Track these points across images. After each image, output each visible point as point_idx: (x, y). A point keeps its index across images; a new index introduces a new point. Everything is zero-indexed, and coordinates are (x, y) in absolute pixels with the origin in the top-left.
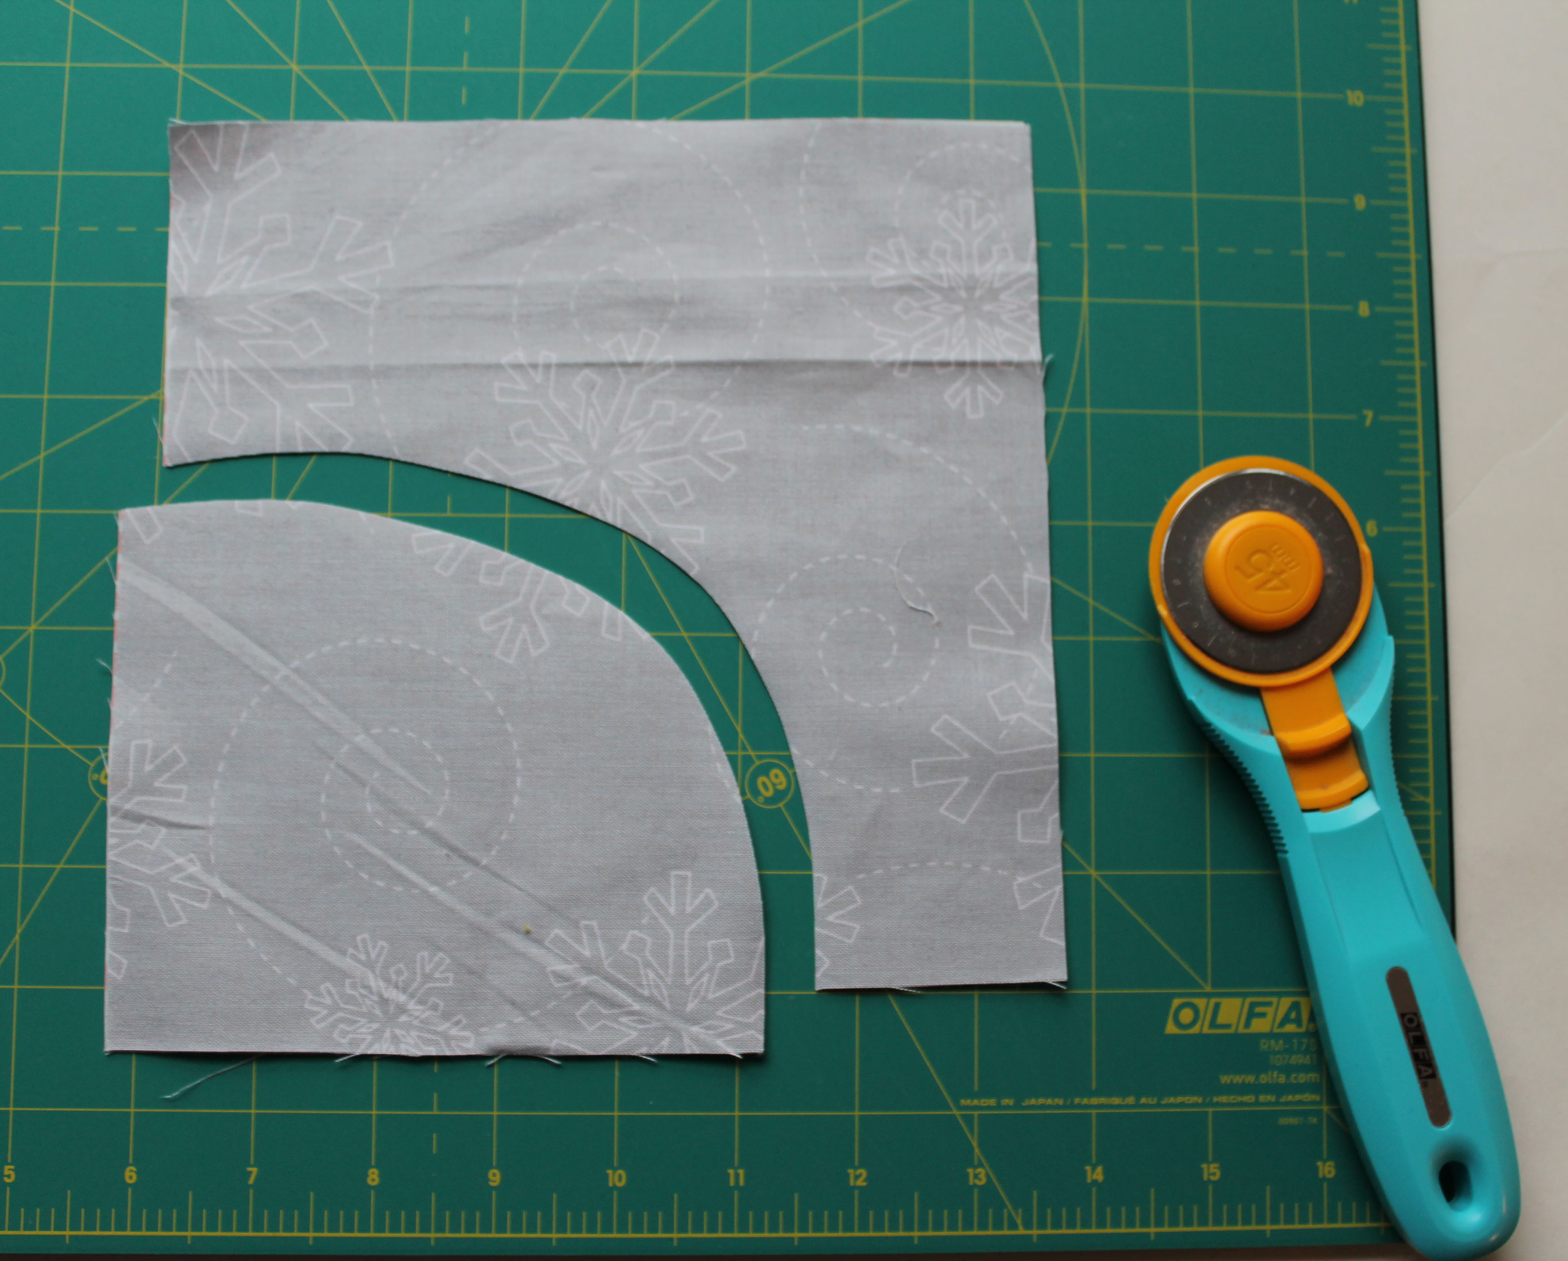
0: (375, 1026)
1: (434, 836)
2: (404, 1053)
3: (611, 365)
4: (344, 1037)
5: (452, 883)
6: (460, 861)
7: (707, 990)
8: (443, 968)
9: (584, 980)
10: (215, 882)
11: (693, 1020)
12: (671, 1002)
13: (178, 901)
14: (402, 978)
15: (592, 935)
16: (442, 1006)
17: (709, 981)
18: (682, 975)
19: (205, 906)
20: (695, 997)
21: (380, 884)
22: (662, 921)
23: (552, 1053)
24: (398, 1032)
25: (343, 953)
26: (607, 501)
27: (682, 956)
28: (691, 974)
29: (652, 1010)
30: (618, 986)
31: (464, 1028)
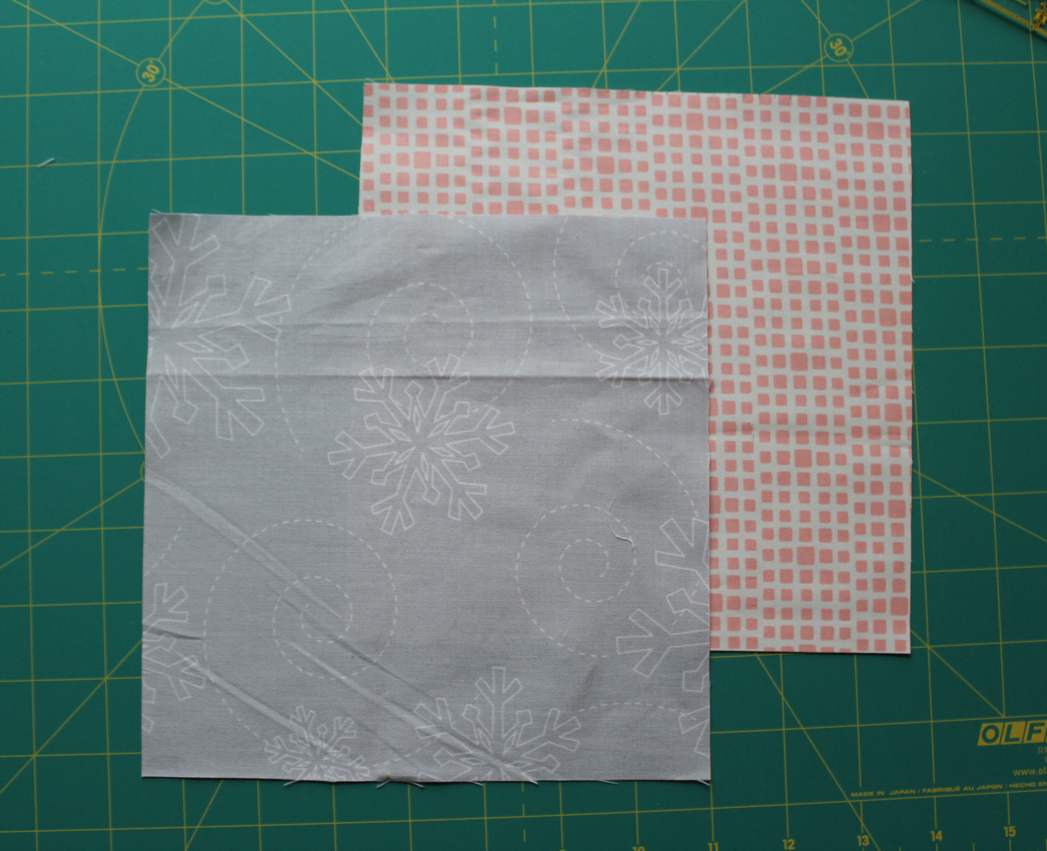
0: (308, 763)
1: (344, 644)
2: (326, 780)
3: (430, 378)
4: (289, 770)
5: (356, 673)
6: (360, 660)
7: (516, 742)
8: (350, 727)
9: (438, 735)
10: (208, 673)
11: (507, 760)
12: (493, 749)
13: (186, 684)
14: (324, 733)
15: (443, 707)
16: (350, 751)
17: (517, 736)
18: (500, 732)
19: (202, 687)
20: (508, 746)
21: (310, 674)
22: (487, 698)
23: (418, 781)
24: (323, 767)
25: (288, 717)
26: (425, 466)
27: (500, 721)
28: (506, 732)
29: (481, 754)
30: (459, 739)
31: (363, 765)
